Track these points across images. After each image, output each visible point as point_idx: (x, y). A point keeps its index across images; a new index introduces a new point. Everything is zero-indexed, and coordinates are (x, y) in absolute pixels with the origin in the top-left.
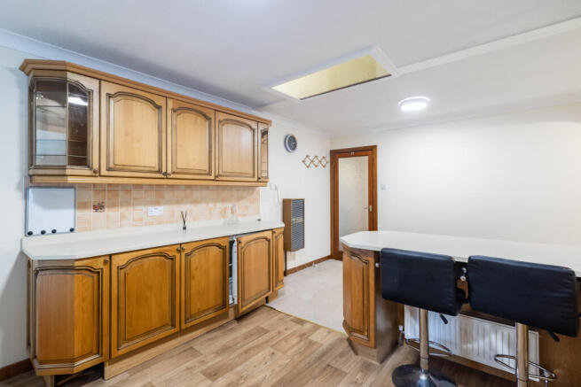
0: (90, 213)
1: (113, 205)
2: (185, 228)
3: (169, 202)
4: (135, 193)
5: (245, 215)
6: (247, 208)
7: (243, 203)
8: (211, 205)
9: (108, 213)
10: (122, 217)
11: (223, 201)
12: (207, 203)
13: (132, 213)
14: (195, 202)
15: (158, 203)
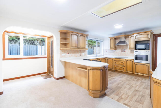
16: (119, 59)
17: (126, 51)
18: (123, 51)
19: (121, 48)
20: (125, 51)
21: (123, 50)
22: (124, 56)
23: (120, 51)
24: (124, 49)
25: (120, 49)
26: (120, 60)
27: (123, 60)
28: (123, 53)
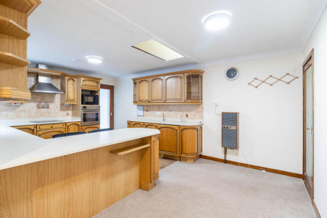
0: (145, 112)
1: (150, 111)
2: (164, 120)
3: (162, 111)
4: (154, 107)
5: (193, 119)
6: (195, 115)
7: (193, 113)
8: (176, 113)
9: (149, 113)
10: (152, 114)
11: (182, 111)
12: (175, 111)
13: (153, 113)
14: (170, 111)
15: (159, 110)
16: (50, 126)
17: (51, 105)
18: (43, 107)
19: (39, 99)
20: (48, 107)
21: (43, 104)
22: (47, 117)
23: (36, 108)
24: (47, 102)
25: (35, 102)
26: (54, 126)
27: (61, 125)
28: (42, 110)
